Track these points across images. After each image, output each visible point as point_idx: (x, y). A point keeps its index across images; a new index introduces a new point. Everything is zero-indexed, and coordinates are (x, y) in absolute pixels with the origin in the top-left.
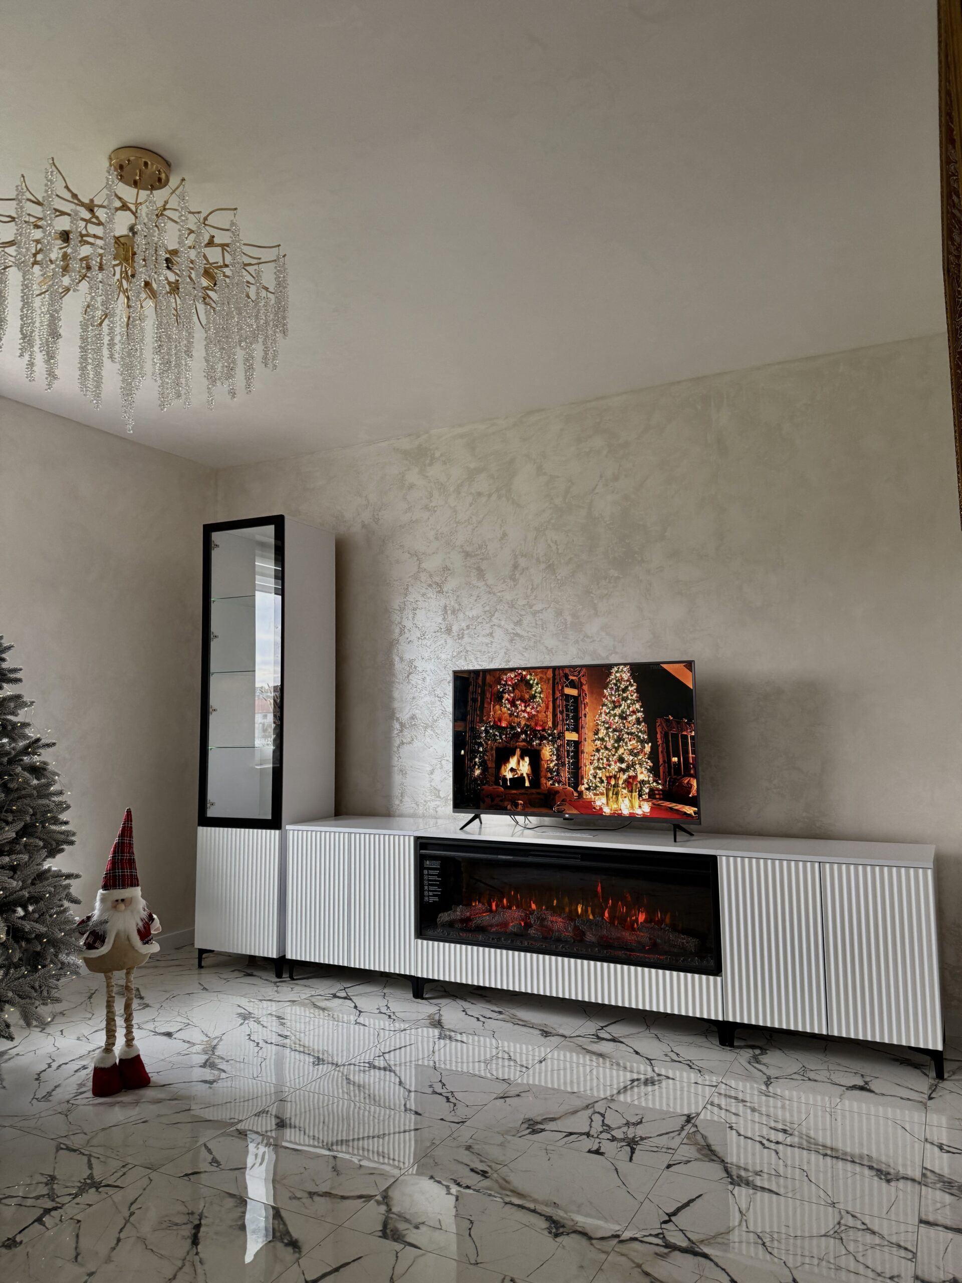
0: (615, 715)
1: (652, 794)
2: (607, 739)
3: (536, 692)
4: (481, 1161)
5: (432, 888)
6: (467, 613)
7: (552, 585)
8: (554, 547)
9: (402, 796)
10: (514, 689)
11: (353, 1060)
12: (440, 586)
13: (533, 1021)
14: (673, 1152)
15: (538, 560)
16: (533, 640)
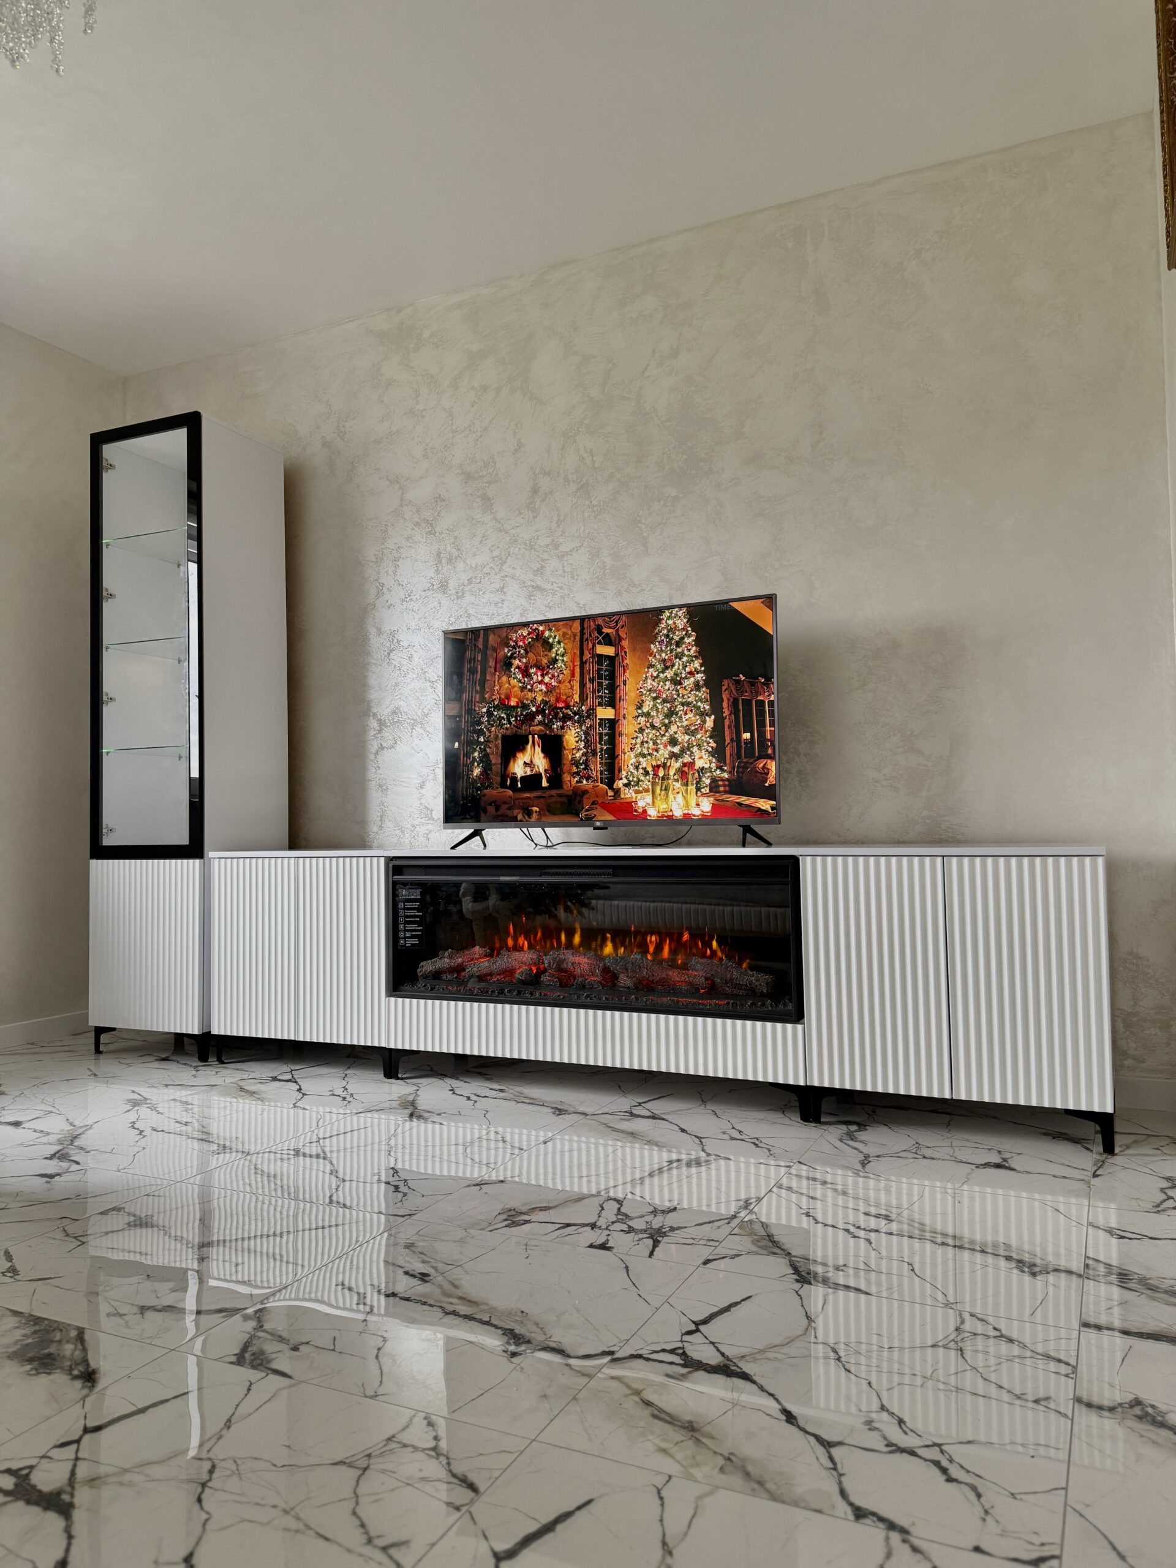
0: (666, 680)
1: (714, 787)
2: (654, 713)
3: (557, 654)
4: (423, 1262)
5: (410, 927)
6: (468, 562)
7: (586, 515)
8: (588, 461)
9: (381, 820)
10: (526, 652)
11: (274, 1147)
12: (431, 525)
13: (544, 1099)
14: (716, 1244)
15: (566, 479)
16: (559, 595)
